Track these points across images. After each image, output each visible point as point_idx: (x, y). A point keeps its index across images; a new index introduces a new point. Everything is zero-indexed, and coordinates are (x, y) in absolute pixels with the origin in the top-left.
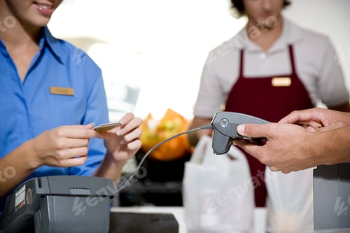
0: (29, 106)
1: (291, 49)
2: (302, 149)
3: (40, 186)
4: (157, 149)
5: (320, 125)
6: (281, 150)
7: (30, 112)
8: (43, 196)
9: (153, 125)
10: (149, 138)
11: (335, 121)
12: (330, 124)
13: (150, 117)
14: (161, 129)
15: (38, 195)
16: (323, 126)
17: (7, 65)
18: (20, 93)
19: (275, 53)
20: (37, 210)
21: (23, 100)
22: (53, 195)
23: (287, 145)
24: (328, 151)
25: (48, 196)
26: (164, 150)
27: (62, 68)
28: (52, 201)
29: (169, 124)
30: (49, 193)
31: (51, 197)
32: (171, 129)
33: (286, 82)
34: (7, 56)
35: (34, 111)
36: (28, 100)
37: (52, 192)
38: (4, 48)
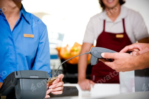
0: (14, 42)
1: (123, 20)
2: (129, 63)
3: (17, 75)
4: (71, 60)
5: (138, 50)
6: (120, 64)
7: (15, 45)
8: (18, 79)
9: (69, 49)
10: (67, 54)
11: (144, 47)
12: (142, 49)
13: (68, 46)
14: (72, 51)
15: (16, 78)
16: (139, 50)
17: (6, 24)
18: (11, 36)
19: (117, 23)
20: (16, 85)
21: (12, 40)
22: (22, 78)
23: (123, 62)
24: (141, 64)
25: (20, 79)
26: (74, 60)
27: (29, 26)
28: (22, 81)
29: (76, 49)
30: (21, 77)
31: (22, 79)
32: (77, 51)
33: (122, 36)
34: (6, 20)
35: (16, 45)
36: (14, 39)
37: (22, 77)
38: (5, 17)
